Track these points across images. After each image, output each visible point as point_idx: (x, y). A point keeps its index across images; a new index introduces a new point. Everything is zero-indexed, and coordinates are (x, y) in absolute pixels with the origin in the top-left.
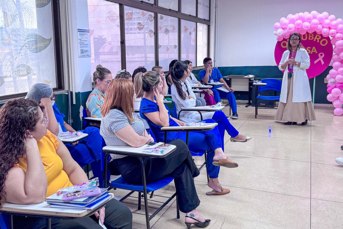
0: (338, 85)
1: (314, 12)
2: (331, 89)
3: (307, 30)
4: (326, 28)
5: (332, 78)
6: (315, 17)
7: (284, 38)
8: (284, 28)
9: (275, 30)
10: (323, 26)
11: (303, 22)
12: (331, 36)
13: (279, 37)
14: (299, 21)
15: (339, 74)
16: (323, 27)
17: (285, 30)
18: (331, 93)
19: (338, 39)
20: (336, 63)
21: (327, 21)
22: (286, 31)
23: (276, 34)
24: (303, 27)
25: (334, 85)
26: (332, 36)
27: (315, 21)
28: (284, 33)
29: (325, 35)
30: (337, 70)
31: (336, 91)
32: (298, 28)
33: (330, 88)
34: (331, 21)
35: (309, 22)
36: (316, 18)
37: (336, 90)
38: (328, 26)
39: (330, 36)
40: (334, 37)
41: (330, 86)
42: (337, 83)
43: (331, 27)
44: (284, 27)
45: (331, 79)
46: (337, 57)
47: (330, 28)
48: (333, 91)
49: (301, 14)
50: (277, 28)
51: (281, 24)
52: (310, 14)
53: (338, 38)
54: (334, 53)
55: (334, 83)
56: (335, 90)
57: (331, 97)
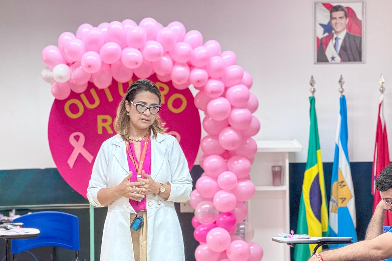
0: (221, 219)
1: (149, 22)
2: (204, 232)
3: (133, 70)
4: (182, 65)
5: (205, 199)
6: (152, 36)
7: (72, 92)
8: (70, 62)
9: (47, 68)
10: (175, 59)
11: (123, 48)
12: (196, 88)
13: (59, 88)
14: (112, 46)
15: (221, 189)
16: (174, 63)
17: (76, 68)
18: (205, 241)
19: (213, 96)
20: (211, 161)
21: (183, 47)
22: (78, 71)
23: (49, 80)
24: (124, 61)
25: (210, 221)
26: (197, 86)
27: (154, 46)
28: (72, 77)
29: (179, 85)
30: (216, 179)
31: (218, 237)
32: (110, 65)
33: (202, 229)
34: (194, 46)
35: (139, 49)
36: (154, 39)
37: (219, 233)
38: (185, 61)
39: (191, 88)
40: (202, 89)
41: (201, 222)
42: (218, 213)
43: (193, 63)
44: (71, 59)
45: (201, 203)
46: (212, 143)
47: (191, 66)
48: (210, 238)
49: (116, 25)
50: (50, 63)
51: (62, 51)
52: (138, 25)
53: (213, 92)
54: (204, 133)
55: (210, 213)
56: (215, 234)
57: (207, 252)
